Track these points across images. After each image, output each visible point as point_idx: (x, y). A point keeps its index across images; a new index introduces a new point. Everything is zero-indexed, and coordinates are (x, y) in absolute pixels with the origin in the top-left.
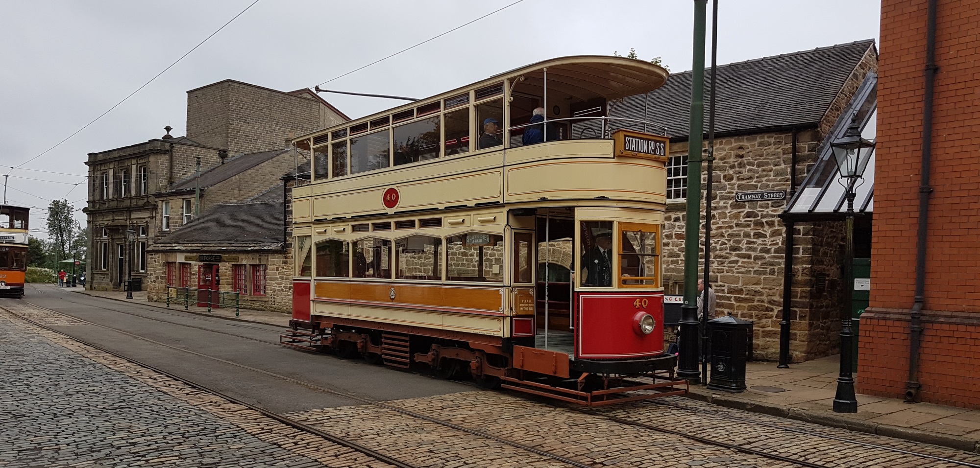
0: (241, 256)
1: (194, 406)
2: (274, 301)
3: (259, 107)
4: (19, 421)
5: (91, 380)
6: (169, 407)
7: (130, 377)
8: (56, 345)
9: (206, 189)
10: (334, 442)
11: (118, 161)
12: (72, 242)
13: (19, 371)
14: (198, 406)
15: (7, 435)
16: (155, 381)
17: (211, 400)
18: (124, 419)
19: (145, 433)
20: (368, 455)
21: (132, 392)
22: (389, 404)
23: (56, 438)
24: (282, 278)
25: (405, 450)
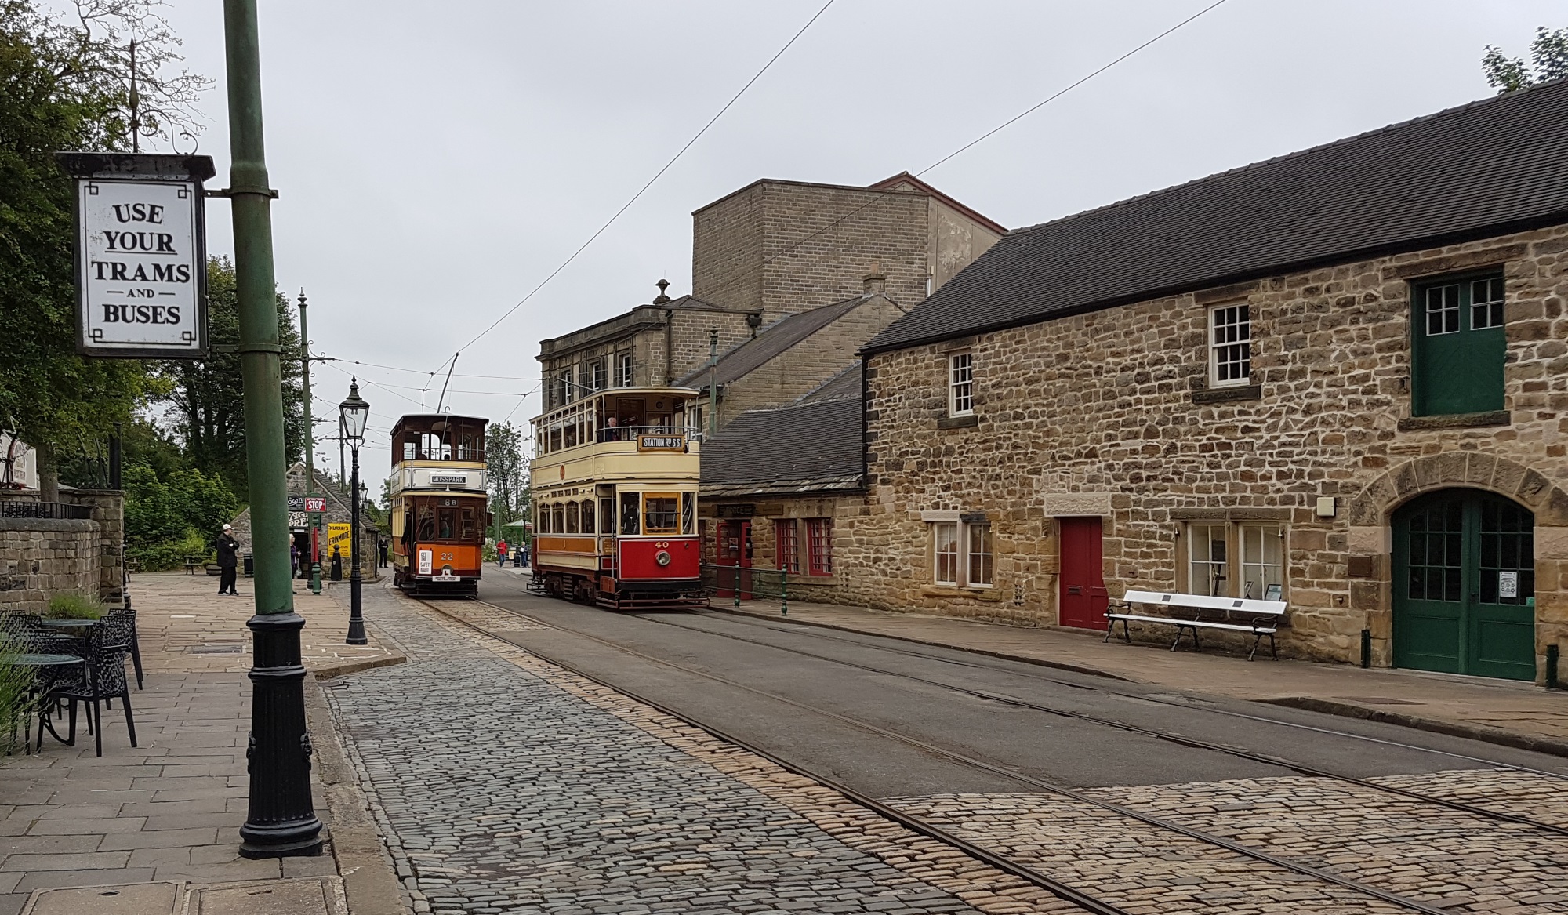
0: (788, 504)
1: (726, 774)
2: (847, 586)
3: (816, 223)
4: (459, 787)
5: (561, 723)
6: (686, 774)
7: (620, 718)
8: (504, 663)
9: (727, 385)
10: (986, 862)
11: (586, 349)
12: (519, 493)
13: (454, 706)
14: (732, 775)
15: (444, 810)
16: (658, 727)
17: (754, 764)
18: (616, 790)
19: (650, 817)
20: (1058, 895)
21: (625, 745)
22: (1092, 794)
23: (515, 818)
24: (860, 542)
25: (1138, 894)
